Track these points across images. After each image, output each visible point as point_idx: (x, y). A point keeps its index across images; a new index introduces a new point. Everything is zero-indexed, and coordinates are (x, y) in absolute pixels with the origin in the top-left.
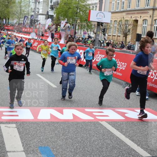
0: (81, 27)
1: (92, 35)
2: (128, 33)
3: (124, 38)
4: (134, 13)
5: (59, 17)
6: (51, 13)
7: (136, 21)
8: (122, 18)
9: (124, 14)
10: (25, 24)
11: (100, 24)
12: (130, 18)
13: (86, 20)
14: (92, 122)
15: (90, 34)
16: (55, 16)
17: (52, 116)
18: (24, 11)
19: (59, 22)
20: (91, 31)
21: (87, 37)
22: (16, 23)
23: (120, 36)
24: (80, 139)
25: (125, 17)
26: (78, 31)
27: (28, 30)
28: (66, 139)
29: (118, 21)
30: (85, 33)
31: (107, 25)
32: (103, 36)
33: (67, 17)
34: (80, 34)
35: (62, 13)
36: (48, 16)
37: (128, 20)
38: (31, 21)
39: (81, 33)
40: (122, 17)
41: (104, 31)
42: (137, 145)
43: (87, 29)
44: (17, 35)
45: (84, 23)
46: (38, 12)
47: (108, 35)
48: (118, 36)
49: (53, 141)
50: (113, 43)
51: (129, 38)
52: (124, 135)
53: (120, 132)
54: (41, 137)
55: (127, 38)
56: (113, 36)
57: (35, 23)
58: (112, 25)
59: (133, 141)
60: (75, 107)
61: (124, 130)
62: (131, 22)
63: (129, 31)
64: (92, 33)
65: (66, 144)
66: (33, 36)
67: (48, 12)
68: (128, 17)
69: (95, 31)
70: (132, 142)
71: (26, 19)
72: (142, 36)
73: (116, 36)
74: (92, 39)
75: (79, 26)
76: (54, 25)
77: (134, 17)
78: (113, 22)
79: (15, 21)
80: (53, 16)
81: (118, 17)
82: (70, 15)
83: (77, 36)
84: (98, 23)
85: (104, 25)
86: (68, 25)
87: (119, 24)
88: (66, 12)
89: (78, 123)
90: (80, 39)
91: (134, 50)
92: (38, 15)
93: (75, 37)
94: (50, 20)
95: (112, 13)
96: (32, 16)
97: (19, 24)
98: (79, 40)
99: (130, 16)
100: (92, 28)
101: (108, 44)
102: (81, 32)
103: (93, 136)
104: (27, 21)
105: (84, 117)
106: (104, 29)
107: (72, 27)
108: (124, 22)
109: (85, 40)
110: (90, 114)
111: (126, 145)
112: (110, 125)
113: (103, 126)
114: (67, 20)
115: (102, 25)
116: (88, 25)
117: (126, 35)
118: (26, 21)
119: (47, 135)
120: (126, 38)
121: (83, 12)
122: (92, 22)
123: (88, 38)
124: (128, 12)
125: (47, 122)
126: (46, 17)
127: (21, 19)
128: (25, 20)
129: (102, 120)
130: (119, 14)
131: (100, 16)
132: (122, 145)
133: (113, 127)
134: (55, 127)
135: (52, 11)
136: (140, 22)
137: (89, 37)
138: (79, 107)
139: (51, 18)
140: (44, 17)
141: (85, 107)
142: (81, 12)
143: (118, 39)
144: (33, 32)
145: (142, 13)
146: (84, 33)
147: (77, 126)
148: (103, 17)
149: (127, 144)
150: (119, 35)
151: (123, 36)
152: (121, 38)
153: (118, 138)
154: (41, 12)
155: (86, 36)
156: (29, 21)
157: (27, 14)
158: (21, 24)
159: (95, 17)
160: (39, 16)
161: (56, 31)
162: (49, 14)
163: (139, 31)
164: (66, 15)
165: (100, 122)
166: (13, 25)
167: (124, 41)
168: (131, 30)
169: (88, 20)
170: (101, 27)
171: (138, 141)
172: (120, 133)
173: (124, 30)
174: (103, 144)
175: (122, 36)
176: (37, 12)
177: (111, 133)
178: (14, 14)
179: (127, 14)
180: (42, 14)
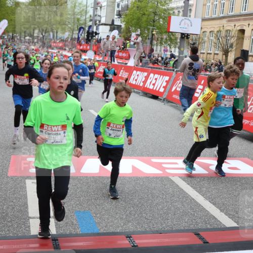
2: (230, 49)
3: (224, 56)
4: (239, 20)
5: (129, 28)
6: (118, 22)
7: (242, 32)
8: (220, 27)
9: (224, 21)
10: (80, 39)
11: (185, 36)
12: (233, 27)
13: (166, 32)
14: (159, 177)
15: (175, 51)
16: (123, 26)
19: (129, 35)
20: (175, 47)
21: (169, 56)
22: (68, 38)
23: (217, 54)
24: (138, 201)
25: (225, 25)
26: (156, 48)
27: (85, 47)
29: (216, 33)
30: (166, 51)
31: (199, 38)
33: (140, 27)
35: (133, 22)
36: (113, 27)
37: (230, 30)
38: (88, 32)
39: (160, 51)
40: (222, 26)
42: (219, 211)
43: (169, 45)
45: (165, 37)
46: (100, 21)
47: (201, 53)
48: (215, 54)
49: (98, 203)
50: (207, 64)
51: (231, 57)
52: (203, 196)
53: (198, 192)
54: (82, 198)
55: (229, 57)
56: (208, 54)
57: (93, 36)
58: (206, 38)
59: (214, 204)
60: (138, 156)
61: (204, 189)
62: (234, 33)
63: (231, 46)
64: (177, 50)
65: (116, 207)
66: (90, 55)
67: (113, 21)
68: (230, 26)
70: (213, 206)
71: (81, 31)
72: (249, 54)
73: (213, 54)
74: (176, 59)
75: (158, 40)
77: (239, 25)
78: (208, 34)
79: (67, 35)
80: (121, 26)
81: (215, 26)
82: (143, 25)
83: (155, 54)
84: (182, 34)
87: (217, 36)
89: (138, 179)
90: (160, 58)
92: (99, 25)
94: (115, 32)
95: (204, 20)
96: (90, 27)
98: (158, 60)
99: (232, 24)
100: (176, 43)
102: (161, 48)
103: (157, 197)
104: (83, 35)
106: (194, 44)
108: (223, 34)
109: (165, 60)
110: (158, 166)
111: (203, 210)
112: (184, 182)
113: (174, 182)
114: (139, 32)
115: (188, 38)
117: (226, 53)
118: (81, 35)
119: (89, 195)
120: (227, 56)
121: (164, 19)
122: (177, 34)
123: (171, 58)
124: (230, 18)
125: (93, 177)
126: (111, 27)
127: (74, 32)
128: (81, 33)
129: (174, 175)
131: (185, 24)
132: (197, 210)
133: (189, 184)
134: (104, 183)
135: (119, 19)
136: (248, 33)
137: (172, 56)
138: (143, 156)
139: (118, 29)
140: (108, 28)
141: (153, 156)
142: (161, 20)
143: (215, 58)
144: (90, 49)
145: (251, 19)
146: (164, 50)
147: (136, 183)
148: (190, 25)
149: (205, 209)
150: (217, 52)
151: (223, 54)
152: (220, 57)
153: (193, 199)
154: (103, 21)
156: (86, 34)
157: (83, 24)
158: (75, 38)
160: (101, 27)
161: (125, 47)
162: (115, 24)
163: (246, 46)
164: (138, 25)
165: (170, 177)
166: (62, 41)
167: (224, 60)
168: (234, 45)
171: (223, 204)
172: (197, 194)
173: (224, 44)
174: (169, 209)
175: (221, 53)
176: (98, 22)
177: (185, 192)
178: (65, 24)
179: (229, 21)
180: (105, 24)
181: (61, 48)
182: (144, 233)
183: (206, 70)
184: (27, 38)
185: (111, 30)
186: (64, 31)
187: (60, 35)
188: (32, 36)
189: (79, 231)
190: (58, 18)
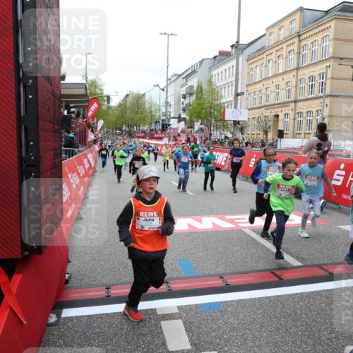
0: (217, 128)
1: (229, 135)
4: (274, 108)
5: (192, 119)
6: (183, 115)
7: (277, 116)
8: (260, 114)
9: (263, 109)
10: (157, 130)
11: (236, 123)
12: (270, 113)
13: (221, 120)
15: (227, 134)
16: (188, 118)
17: (190, 226)
18: (154, 116)
19: (192, 124)
20: (227, 131)
22: (147, 130)
23: (259, 134)
25: (263, 113)
26: (214, 133)
27: (161, 135)
28: (207, 250)
29: (257, 118)
30: (221, 134)
31: (245, 123)
32: (241, 135)
33: (200, 118)
34: (216, 135)
35: (195, 115)
36: (180, 119)
37: (267, 116)
38: (163, 125)
41: (242, 130)
43: (223, 130)
44: (149, 141)
45: (220, 123)
46: (170, 116)
51: (270, 135)
52: (270, 243)
58: (250, 123)
60: (215, 214)
62: (271, 117)
63: (269, 127)
64: (229, 133)
66: (165, 141)
67: (180, 115)
68: (267, 113)
69: (232, 131)
71: (157, 124)
72: (285, 132)
73: (256, 135)
75: (214, 126)
76: (189, 128)
77: (274, 112)
78: (251, 119)
79: (146, 128)
80: (186, 118)
81: (256, 113)
82: (203, 116)
83: (213, 137)
84: (234, 121)
85: (241, 123)
86: (203, 126)
87: (258, 120)
88: (199, 113)
89: (218, 232)
91: (276, 148)
93: (210, 139)
94: (183, 123)
95: (249, 109)
96: (163, 120)
97: (151, 130)
99: (269, 111)
100: (228, 128)
101: (247, 144)
102: (217, 133)
104: (158, 126)
105: (225, 225)
106: (242, 128)
107: (207, 128)
108: (263, 119)
110: (231, 221)
111: (273, 253)
113: (246, 233)
114: (201, 121)
115: (239, 124)
116: (224, 126)
117: (266, 133)
120: (267, 135)
121: (217, 111)
124: (267, 107)
125: (185, 233)
127: (152, 125)
129: (245, 227)
130: (257, 110)
131: (236, 114)
132: (269, 253)
133: (258, 234)
135: (184, 113)
136: (281, 117)
137: (226, 138)
138: (219, 214)
139: (184, 121)
140: (176, 120)
141: (226, 214)
142: (215, 112)
143: (258, 137)
144: (165, 136)
145: (283, 107)
148: (239, 114)
151: (264, 134)
152: (262, 136)
153: (264, 246)
154: (172, 115)
155: (223, 137)
156: (161, 126)
157: (158, 119)
158: (153, 130)
159: (230, 115)
160: (171, 120)
162: (182, 116)
163: (281, 127)
164: (199, 116)
165: (243, 229)
166: (144, 132)
168: (272, 126)
169: (223, 119)
170: (238, 126)
171: (287, 248)
172: (266, 241)
173: (264, 127)
174: (247, 254)
175: (262, 133)
176: (168, 116)
177: (256, 241)
178: (144, 120)
179: (266, 109)
180: (174, 118)
181: (143, 137)
182: (232, 274)
183: (253, 146)
184: (118, 131)
185: (179, 121)
186: (144, 125)
187: (142, 128)
188: (121, 129)
189: (183, 275)
190: (139, 116)
